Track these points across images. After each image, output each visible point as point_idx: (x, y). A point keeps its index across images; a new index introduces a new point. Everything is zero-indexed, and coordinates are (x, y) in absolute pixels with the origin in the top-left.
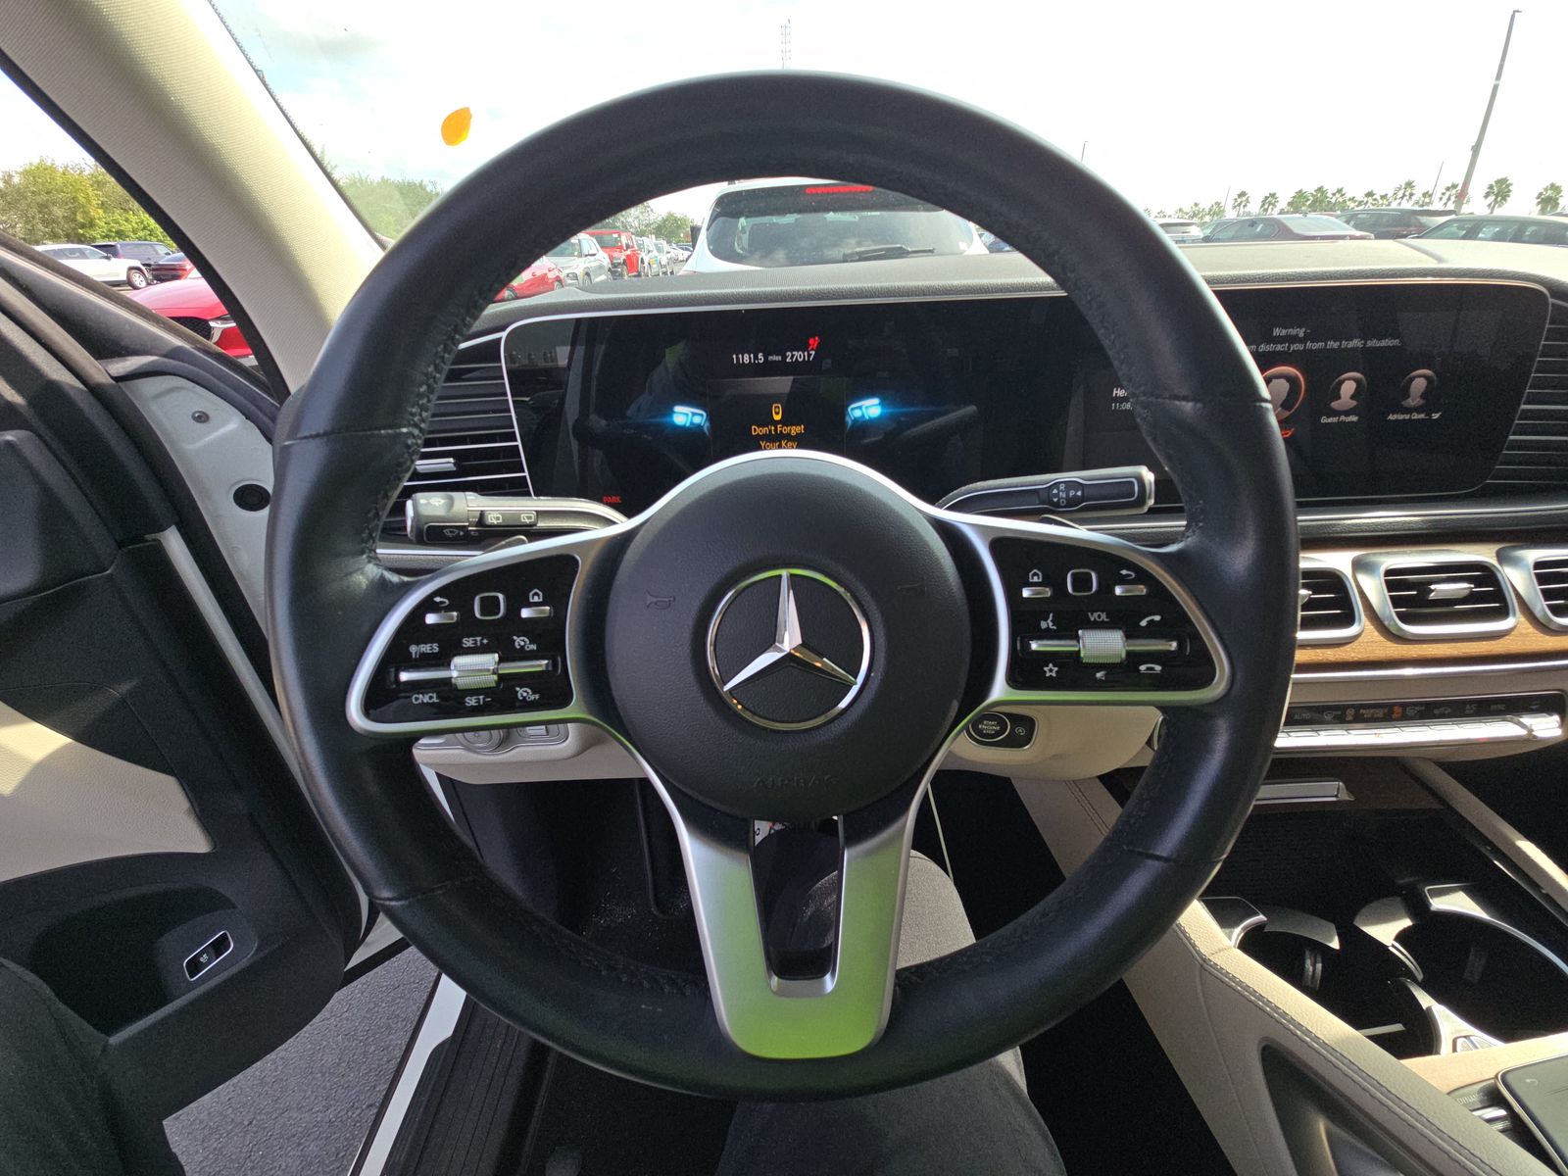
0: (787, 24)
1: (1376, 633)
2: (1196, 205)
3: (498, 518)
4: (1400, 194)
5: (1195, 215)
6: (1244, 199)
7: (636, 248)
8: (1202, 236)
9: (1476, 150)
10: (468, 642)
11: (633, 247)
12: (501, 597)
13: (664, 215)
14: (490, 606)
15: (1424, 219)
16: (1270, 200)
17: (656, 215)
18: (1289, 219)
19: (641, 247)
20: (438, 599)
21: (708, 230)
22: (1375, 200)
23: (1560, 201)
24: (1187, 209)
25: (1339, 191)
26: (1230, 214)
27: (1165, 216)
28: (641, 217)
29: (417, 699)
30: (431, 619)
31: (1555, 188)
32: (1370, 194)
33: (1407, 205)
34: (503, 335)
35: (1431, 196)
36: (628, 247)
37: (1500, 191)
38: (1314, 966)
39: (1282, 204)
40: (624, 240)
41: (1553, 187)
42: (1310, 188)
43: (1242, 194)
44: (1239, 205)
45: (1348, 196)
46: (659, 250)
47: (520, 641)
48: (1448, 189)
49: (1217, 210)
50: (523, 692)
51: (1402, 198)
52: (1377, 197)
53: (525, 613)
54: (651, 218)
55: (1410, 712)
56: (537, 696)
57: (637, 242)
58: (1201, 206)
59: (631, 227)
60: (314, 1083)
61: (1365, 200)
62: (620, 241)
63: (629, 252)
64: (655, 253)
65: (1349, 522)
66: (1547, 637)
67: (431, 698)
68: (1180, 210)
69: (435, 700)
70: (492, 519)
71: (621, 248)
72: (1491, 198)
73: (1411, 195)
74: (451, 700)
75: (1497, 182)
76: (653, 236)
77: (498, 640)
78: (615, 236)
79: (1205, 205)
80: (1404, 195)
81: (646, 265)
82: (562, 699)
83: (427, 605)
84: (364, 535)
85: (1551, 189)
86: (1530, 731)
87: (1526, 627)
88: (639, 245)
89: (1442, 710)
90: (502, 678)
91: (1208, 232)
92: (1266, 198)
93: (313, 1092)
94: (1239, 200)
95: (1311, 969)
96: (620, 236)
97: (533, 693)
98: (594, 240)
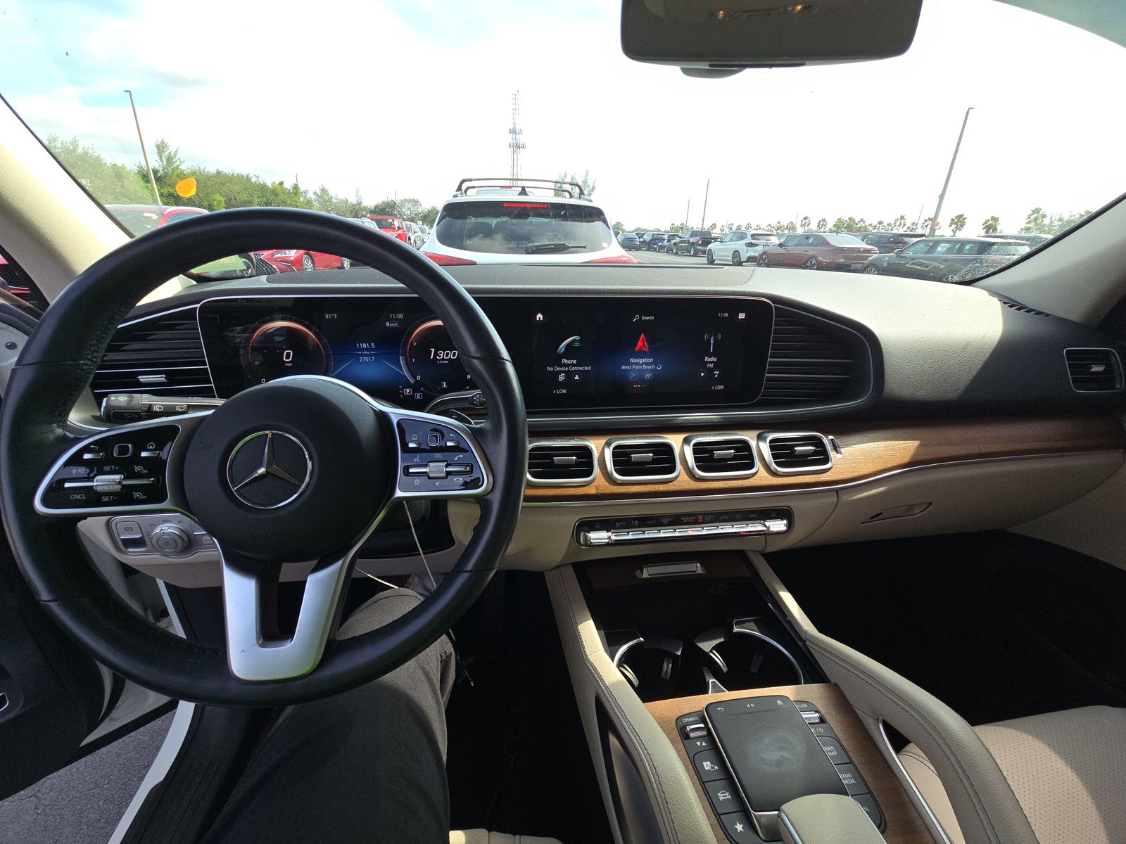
0: (517, 93)
1: (686, 476)
2: (779, 223)
3: (160, 408)
4: (898, 223)
5: (778, 229)
6: (807, 221)
7: (405, 229)
8: (778, 243)
9: (941, 197)
10: (107, 468)
11: (403, 229)
12: (130, 446)
13: (429, 208)
14: (124, 450)
15: (906, 239)
16: (822, 223)
17: (423, 208)
18: (827, 236)
19: (409, 229)
20: (92, 447)
21: (437, 225)
22: (884, 226)
23: (998, 227)
24: (773, 225)
25: (862, 220)
26: (800, 231)
27: (760, 229)
28: (412, 209)
29: (73, 497)
30: (87, 456)
31: (995, 219)
32: (880, 223)
33: (901, 231)
34: (198, 306)
35: (916, 224)
36: (399, 228)
37: (959, 222)
38: (667, 666)
39: (830, 225)
40: (396, 223)
41: (993, 218)
42: (845, 218)
43: (806, 218)
44: (805, 224)
45: (867, 224)
46: (423, 232)
47: (137, 468)
48: (926, 221)
49: (791, 227)
50: (136, 495)
51: (900, 225)
52: (885, 224)
53: (144, 454)
54: (420, 210)
55: (707, 519)
56: (145, 497)
57: (406, 225)
58: (782, 224)
59: (405, 215)
60: (82, 832)
61: (878, 226)
62: (394, 224)
63: (400, 232)
64: (420, 233)
65: (683, 418)
66: (774, 478)
67: (81, 496)
68: (769, 225)
69: (84, 498)
70: (156, 409)
71: (394, 229)
72: (954, 226)
73: (904, 225)
74: (93, 498)
75: (956, 218)
76: (421, 222)
77: (125, 467)
78: (390, 221)
79: (785, 223)
80: (901, 224)
81: (412, 241)
82: (162, 498)
83: (86, 449)
84: (55, 414)
85: (992, 220)
86: (769, 528)
87: (763, 472)
88: (407, 227)
89: (724, 517)
90: (124, 487)
91: (782, 240)
92: (820, 221)
93: (81, 838)
94: (804, 222)
95: (666, 668)
96: (393, 221)
97: (143, 495)
98: (374, 223)
